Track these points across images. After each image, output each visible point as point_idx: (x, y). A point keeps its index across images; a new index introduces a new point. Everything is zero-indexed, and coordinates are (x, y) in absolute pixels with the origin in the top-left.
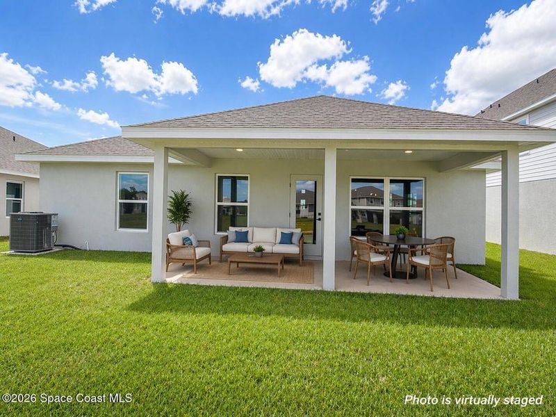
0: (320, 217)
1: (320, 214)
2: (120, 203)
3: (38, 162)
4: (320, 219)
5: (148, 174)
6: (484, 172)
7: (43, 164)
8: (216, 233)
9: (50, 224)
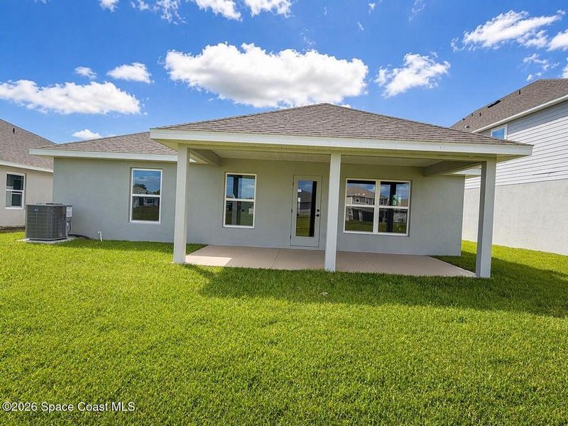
0: (319, 213)
1: (318, 211)
2: (134, 197)
3: (52, 156)
4: (318, 215)
5: (161, 171)
6: (463, 177)
7: (57, 159)
8: (225, 226)
9: (65, 215)
